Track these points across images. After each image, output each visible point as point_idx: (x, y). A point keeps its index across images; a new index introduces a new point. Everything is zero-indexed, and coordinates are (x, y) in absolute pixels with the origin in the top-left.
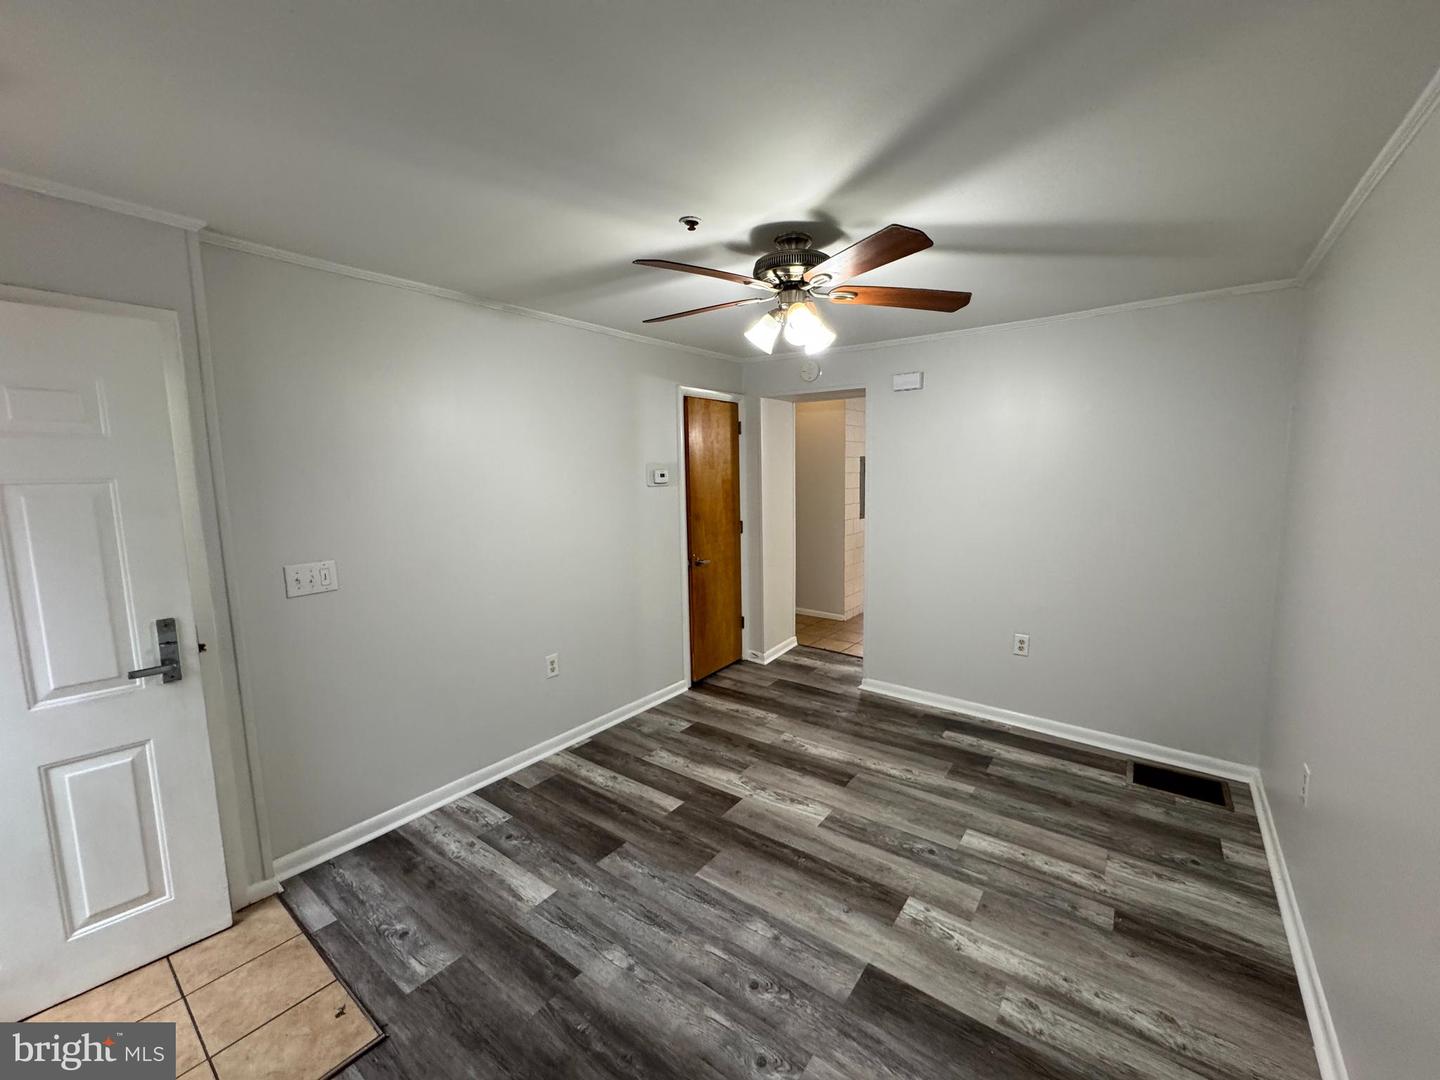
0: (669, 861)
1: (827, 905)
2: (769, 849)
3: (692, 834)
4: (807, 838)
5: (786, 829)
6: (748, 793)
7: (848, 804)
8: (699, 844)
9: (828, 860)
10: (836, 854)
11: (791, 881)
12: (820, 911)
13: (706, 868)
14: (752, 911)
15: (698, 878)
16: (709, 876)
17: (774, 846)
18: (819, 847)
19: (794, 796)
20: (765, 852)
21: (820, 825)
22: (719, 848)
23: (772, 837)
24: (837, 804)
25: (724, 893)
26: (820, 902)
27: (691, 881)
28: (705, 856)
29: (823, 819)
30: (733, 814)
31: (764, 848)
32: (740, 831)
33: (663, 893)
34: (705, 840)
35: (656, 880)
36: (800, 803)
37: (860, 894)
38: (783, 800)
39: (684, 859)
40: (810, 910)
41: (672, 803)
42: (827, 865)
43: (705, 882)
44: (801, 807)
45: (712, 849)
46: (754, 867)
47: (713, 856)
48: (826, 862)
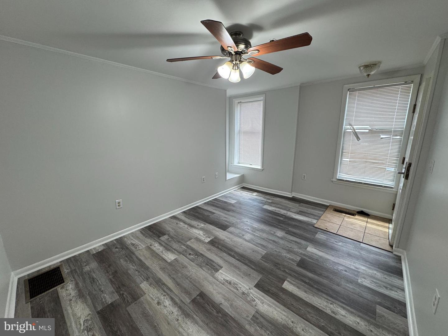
0: (276, 257)
1: (229, 242)
2: (243, 259)
3: (272, 267)
4: (229, 263)
5: (236, 267)
6: (252, 291)
7: (206, 279)
8: (268, 262)
9: (224, 253)
10: (221, 256)
11: (238, 248)
12: (231, 240)
13: (264, 254)
14: (248, 241)
15: (266, 251)
16: (262, 252)
17: (241, 259)
18: (226, 258)
19: (229, 286)
20: (244, 258)
21: (222, 267)
22: (261, 260)
23: (241, 263)
24: (211, 279)
25: (257, 246)
26: (231, 242)
27: (267, 250)
28: (266, 258)
29: (220, 271)
30: (258, 277)
31: (245, 259)
32: (253, 267)
33: (274, 247)
34: (266, 264)
35: (278, 251)
36: (227, 281)
37: (219, 244)
38: (234, 284)
39: (271, 257)
40: (234, 241)
41: (287, 285)
42: (225, 252)
43: (263, 249)
44: (227, 279)
45: (263, 260)
46: (248, 253)
47: (262, 257)
48: (226, 253)
